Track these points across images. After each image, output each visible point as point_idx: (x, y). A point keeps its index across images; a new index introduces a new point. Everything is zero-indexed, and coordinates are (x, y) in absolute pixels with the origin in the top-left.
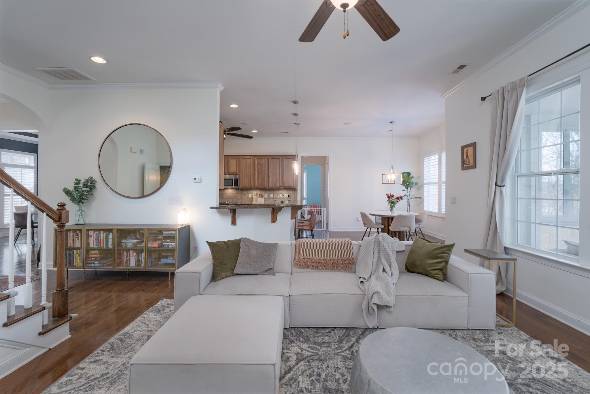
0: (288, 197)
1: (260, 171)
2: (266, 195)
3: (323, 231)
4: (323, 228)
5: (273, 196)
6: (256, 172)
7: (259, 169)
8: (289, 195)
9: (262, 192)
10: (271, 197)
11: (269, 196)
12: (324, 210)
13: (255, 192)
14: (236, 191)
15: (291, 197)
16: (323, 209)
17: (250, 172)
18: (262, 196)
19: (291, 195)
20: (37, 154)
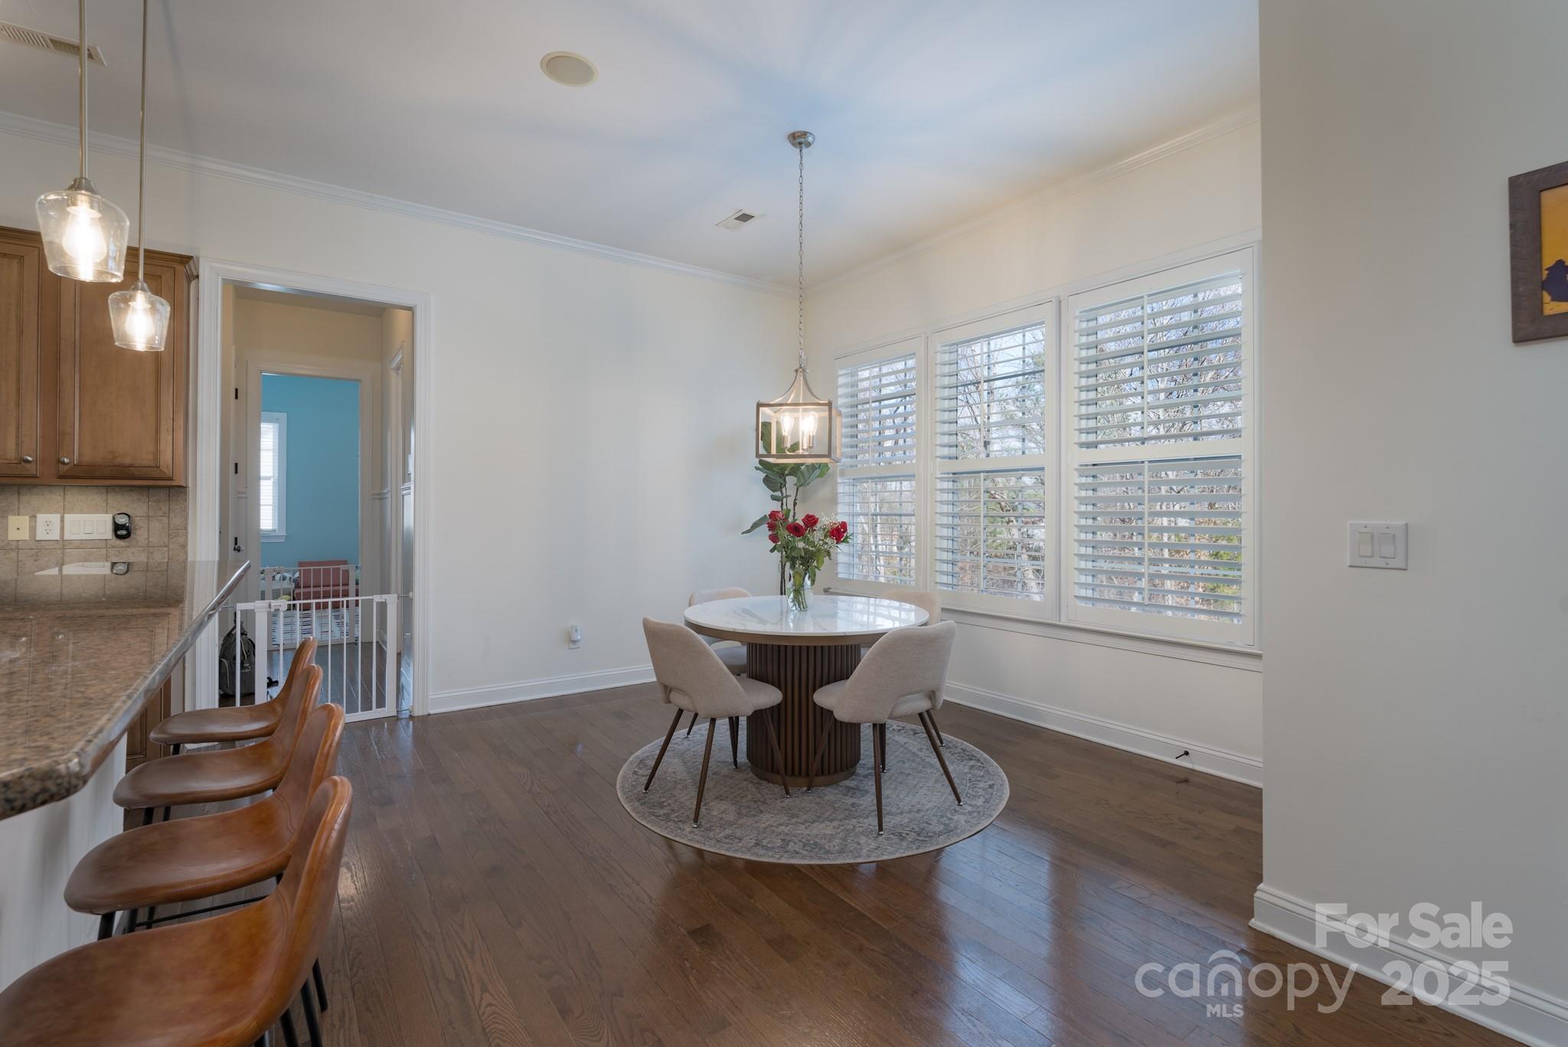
0: (108, 533)
3: (378, 722)
4: (381, 703)
8: (122, 520)
12: (383, 606)
15: (140, 535)
16: (377, 598)
19: (140, 523)
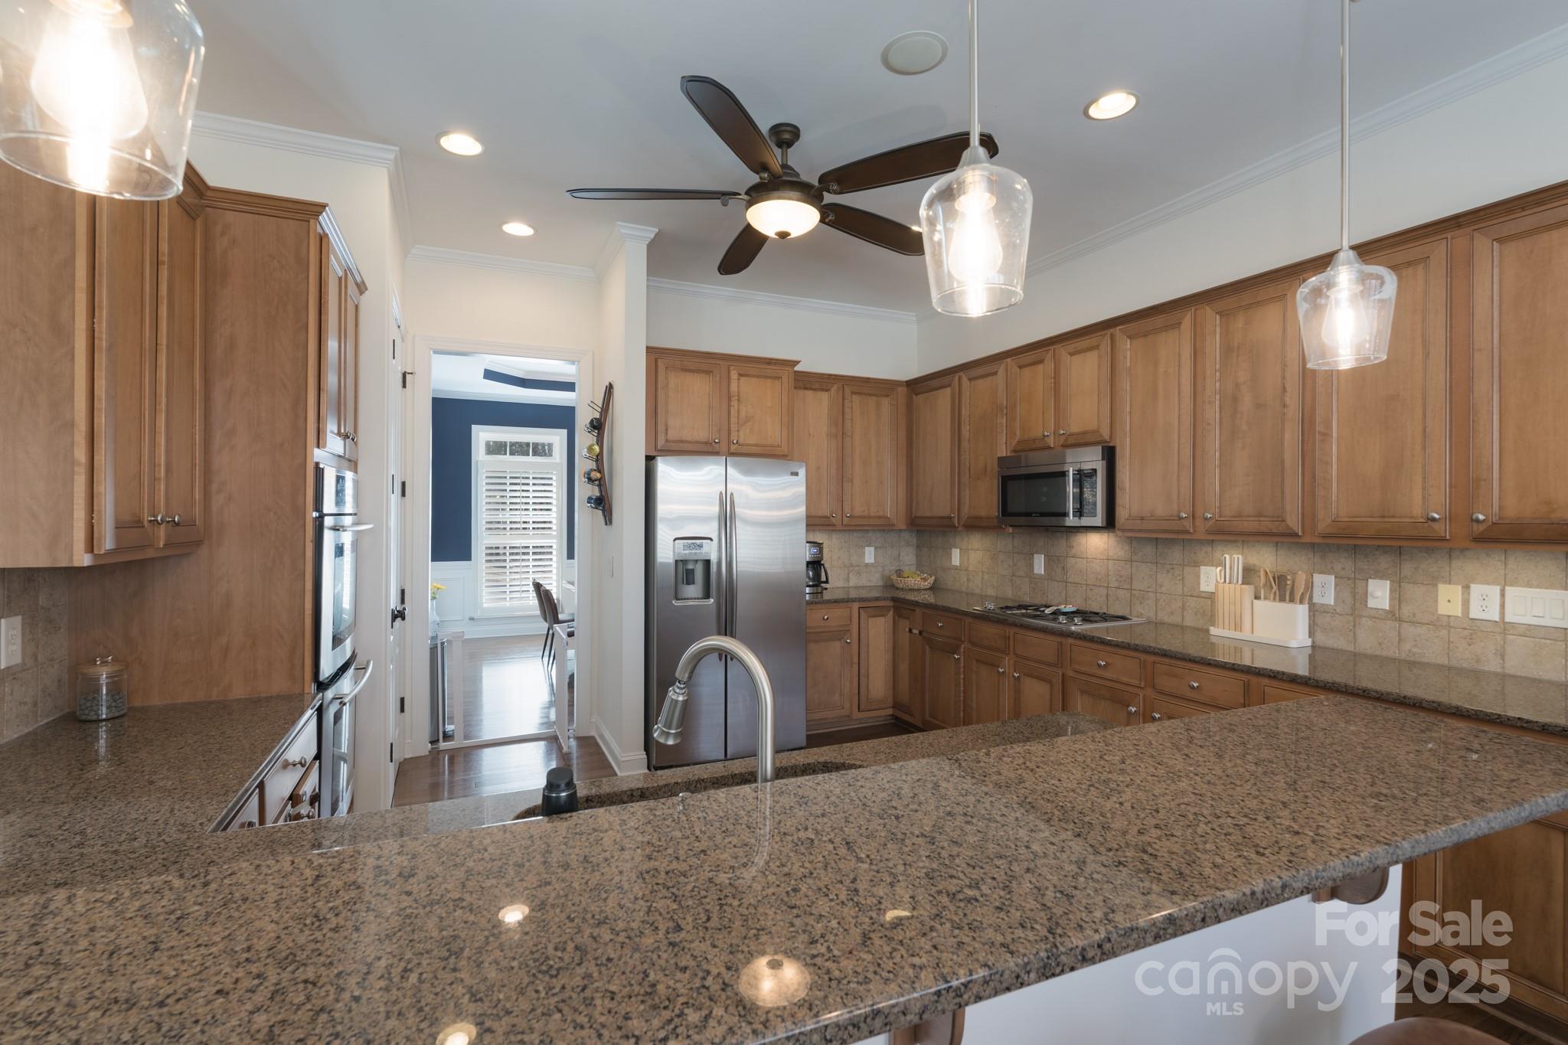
1: (1247, 402)
2: (1326, 589)
5: (1397, 596)
6: (1212, 413)
7: (1237, 386)
9: (1295, 564)
10: (1371, 603)
11: (1359, 598)
13: (1235, 559)
14: (1127, 547)
17: (1176, 422)
18: (1282, 588)
20: (565, 432)
